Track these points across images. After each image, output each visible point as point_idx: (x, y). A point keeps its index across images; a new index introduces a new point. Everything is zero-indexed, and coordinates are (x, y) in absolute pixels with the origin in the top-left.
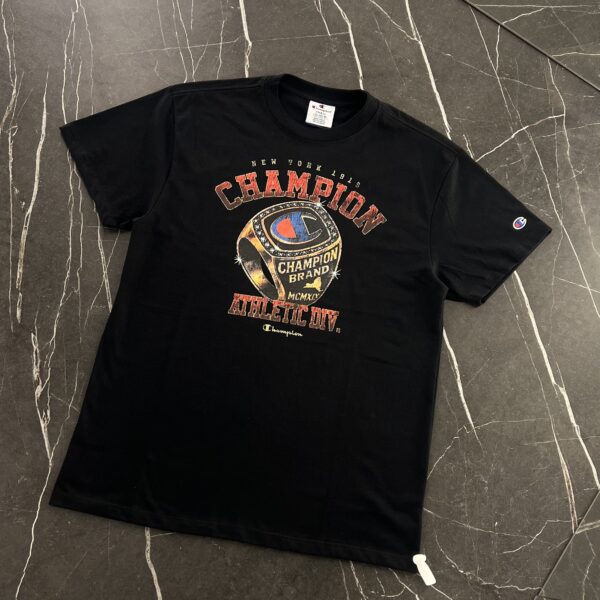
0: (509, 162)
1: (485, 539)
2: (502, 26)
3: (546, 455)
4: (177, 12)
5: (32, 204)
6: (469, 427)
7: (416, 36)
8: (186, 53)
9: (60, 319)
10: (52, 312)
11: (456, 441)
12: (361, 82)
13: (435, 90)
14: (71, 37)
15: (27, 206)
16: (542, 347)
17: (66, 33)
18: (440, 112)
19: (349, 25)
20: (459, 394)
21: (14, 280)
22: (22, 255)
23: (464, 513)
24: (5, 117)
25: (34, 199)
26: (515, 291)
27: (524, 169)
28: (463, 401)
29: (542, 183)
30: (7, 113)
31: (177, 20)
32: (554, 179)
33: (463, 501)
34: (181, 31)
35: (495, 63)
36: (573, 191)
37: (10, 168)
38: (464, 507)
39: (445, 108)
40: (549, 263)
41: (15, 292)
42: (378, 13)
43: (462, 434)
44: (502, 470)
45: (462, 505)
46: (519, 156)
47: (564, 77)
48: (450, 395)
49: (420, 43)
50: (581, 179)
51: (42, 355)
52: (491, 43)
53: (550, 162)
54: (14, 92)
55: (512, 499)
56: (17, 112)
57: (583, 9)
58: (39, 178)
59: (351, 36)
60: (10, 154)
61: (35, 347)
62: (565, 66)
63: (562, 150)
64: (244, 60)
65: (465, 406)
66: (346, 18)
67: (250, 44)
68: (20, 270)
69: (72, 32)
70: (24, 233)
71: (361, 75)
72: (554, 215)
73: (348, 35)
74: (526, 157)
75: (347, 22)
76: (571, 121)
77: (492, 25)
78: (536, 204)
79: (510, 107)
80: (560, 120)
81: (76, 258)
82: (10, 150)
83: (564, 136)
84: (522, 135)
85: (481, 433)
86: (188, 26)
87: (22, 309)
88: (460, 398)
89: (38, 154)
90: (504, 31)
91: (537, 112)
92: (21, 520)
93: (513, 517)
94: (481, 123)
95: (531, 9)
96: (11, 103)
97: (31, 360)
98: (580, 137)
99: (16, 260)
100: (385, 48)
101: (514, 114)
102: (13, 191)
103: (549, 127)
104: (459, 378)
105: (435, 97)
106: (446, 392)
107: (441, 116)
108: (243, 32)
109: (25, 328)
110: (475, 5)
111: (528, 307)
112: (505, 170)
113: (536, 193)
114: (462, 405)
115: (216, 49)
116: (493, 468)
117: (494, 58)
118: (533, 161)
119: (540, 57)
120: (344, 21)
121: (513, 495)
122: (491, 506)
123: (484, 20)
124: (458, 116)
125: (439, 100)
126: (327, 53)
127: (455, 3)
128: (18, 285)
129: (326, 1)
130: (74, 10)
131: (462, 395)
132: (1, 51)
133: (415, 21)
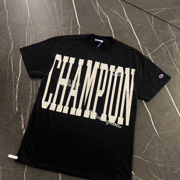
0: (160, 54)
1: (165, 168)
2: (153, 15)
4: (58, 19)
5: (19, 77)
6: (156, 134)
7: (128, 20)
8: (61, 30)
9: (29, 110)
10: (27, 108)
11: (153, 138)
12: (113, 34)
13: (135, 35)
14: (28, 29)
15: (18, 78)
16: (176, 108)
17: (26, 28)
20: (152, 124)
21: (15, 99)
22: (17, 92)
23: (157, 161)
24: (10, 53)
25: (19, 76)
26: (166, 92)
27: (165, 55)
28: (154, 126)
29: (171, 59)
30: (10, 52)
31: (58, 22)
32: (174, 58)
34: (59, 25)
35: (152, 26)
37: (12, 67)
38: (157, 159)
39: (139, 40)
40: (175, 82)
41: (16, 103)
42: (116, 15)
43: (154, 136)
44: (168, 146)
45: (157, 158)
46: (162, 52)
47: (174, 28)
48: (149, 125)
49: (130, 22)
51: (25, 121)
52: (151, 20)
53: (172, 53)
54: (12, 45)
55: (172, 155)
56: (13, 51)
57: (177, 8)
58: (21, 70)
59: (109, 22)
60: (12, 63)
61: (22, 119)
62: (174, 25)
63: (176, 49)
64: (78, 31)
65: (154, 127)
66: (107, 17)
67: (80, 26)
68: (17, 96)
69: (28, 27)
70: (17, 85)
71: (113, 32)
72: (175, 68)
74: (165, 52)
75: (108, 18)
76: (177, 40)
77: (150, 15)
78: (169, 65)
79: (158, 38)
80: (174, 40)
81: (33, 92)
82: (12, 62)
83: (175, 45)
84: (163, 46)
85: (160, 135)
86: (61, 23)
87: (18, 108)
88: (153, 125)
89: (20, 62)
90: (154, 16)
91: (167, 38)
92: (21, 172)
93: (173, 161)
94: (150, 43)
95: (161, 10)
96: (12, 48)
97: (21, 123)
99: (15, 93)
100: (120, 24)
101: (160, 40)
102: (13, 73)
103: (171, 43)
104: (151, 119)
105: (135, 37)
106: (148, 124)
107: (138, 42)
108: (77, 23)
109: (19, 113)
110: (145, 10)
111: (171, 96)
112: (159, 56)
113: (169, 62)
114: (153, 127)
115: (70, 29)
116: (165, 146)
117: (152, 24)
118: (167, 53)
119: (166, 23)
120: (107, 18)
121: (172, 154)
122: (166, 158)
123: (148, 14)
124: (143, 42)
125: (137, 37)
126: (103, 27)
127: (139, 10)
128: (16, 101)
129: (101, 13)
130: (28, 21)
131: (153, 124)
132: (8, 34)
133: (127, 16)
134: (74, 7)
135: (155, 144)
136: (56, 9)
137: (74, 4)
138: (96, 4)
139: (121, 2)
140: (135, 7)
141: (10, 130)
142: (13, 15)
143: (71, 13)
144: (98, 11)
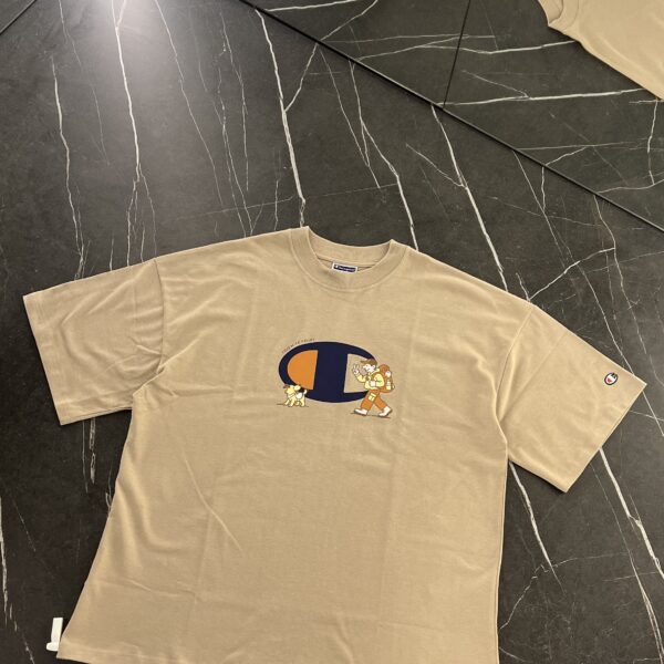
0: (564, 297)
2: (546, 168)
3: (627, 590)
4: (233, 175)
6: (546, 565)
7: (463, 183)
8: (243, 212)
11: (534, 581)
12: (412, 229)
13: (485, 233)
14: (134, 205)
16: (614, 480)
17: (129, 201)
18: (491, 253)
19: (397, 176)
20: (534, 532)
21: (87, 441)
23: (548, 656)
27: (579, 303)
28: (539, 539)
29: (599, 315)
31: (234, 182)
32: (610, 311)
33: (545, 643)
34: (238, 194)
35: (541, 202)
36: (630, 321)
38: (547, 649)
39: (496, 249)
41: (88, 453)
42: (424, 163)
43: (540, 574)
44: (584, 608)
45: (546, 647)
46: (572, 291)
47: (611, 211)
48: (524, 534)
49: (467, 188)
50: (637, 309)
52: (537, 184)
53: (604, 295)
54: (82, 260)
55: (596, 639)
57: (622, 146)
59: (400, 187)
61: (109, 506)
62: (611, 201)
63: (616, 282)
64: (299, 216)
65: (541, 544)
66: (394, 171)
67: (304, 201)
68: (92, 431)
69: (135, 200)
71: (412, 222)
72: (613, 346)
73: (397, 187)
74: (580, 291)
75: (395, 174)
76: (622, 253)
77: (536, 168)
78: (594, 337)
79: (561, 244)
80: (611, 253)
83: (616, 268)
84: (574, 271)
85: (559, 571)
86: (244, 188)
87: (96, 469)
88: (535, 536)
90: (548, 172)
91: (587, 247)
93: (600, 657)
94: (533, 262)
95: (573, 150)
96: (80, 270)
98: (631, 268)
100: (433, 196)
101: (565, 250)
103: (600, 260)
104: (532, 516)
105: (485, 240)
106: (520, 531)
107: (493, 257)
108: (296, 190)
109: (99, 487)
110: (518, 150)
112: (560, 305)
113: (593, 326)
115: (272, 207)
116: (574, 607)
117: (540, 198)
118: (588, 294)
119: (586, 195)
120: (392, 174)
121: (597, 634)
122: (576, 647)
123: (527, 163)
124: (509, 256)
125: (489, 241)
126: (378, 205)
127: (499, 149)
128: (91, 445)
129: (374, 155)
130: (136, 180)
131: (537, 533)
132: (67, 222)
133: (460, 168)
134: (288, 135)
135: (542, 601)
136: (226, 141)
137: (286, 126)
138: (357, 128)
139: (441, 120)
140: (484, 139)
141: (67, 542)
142: (85, 158)
143: (277, 156)
144: (363, 150)
